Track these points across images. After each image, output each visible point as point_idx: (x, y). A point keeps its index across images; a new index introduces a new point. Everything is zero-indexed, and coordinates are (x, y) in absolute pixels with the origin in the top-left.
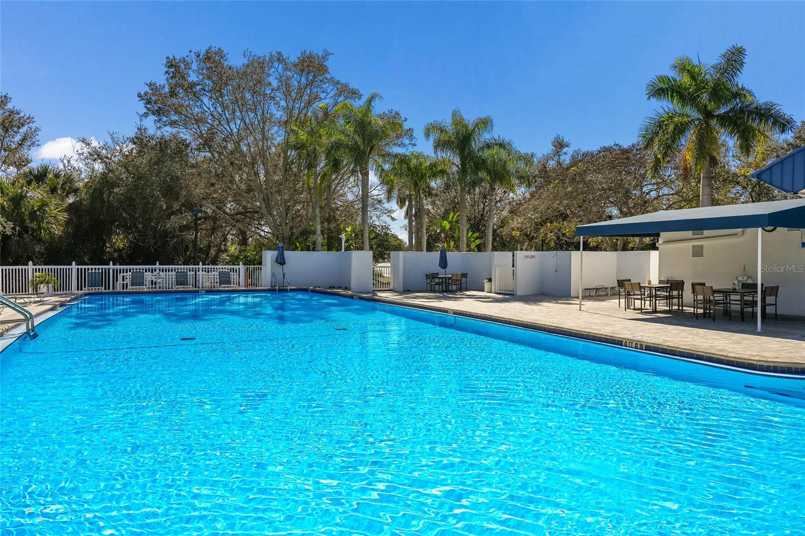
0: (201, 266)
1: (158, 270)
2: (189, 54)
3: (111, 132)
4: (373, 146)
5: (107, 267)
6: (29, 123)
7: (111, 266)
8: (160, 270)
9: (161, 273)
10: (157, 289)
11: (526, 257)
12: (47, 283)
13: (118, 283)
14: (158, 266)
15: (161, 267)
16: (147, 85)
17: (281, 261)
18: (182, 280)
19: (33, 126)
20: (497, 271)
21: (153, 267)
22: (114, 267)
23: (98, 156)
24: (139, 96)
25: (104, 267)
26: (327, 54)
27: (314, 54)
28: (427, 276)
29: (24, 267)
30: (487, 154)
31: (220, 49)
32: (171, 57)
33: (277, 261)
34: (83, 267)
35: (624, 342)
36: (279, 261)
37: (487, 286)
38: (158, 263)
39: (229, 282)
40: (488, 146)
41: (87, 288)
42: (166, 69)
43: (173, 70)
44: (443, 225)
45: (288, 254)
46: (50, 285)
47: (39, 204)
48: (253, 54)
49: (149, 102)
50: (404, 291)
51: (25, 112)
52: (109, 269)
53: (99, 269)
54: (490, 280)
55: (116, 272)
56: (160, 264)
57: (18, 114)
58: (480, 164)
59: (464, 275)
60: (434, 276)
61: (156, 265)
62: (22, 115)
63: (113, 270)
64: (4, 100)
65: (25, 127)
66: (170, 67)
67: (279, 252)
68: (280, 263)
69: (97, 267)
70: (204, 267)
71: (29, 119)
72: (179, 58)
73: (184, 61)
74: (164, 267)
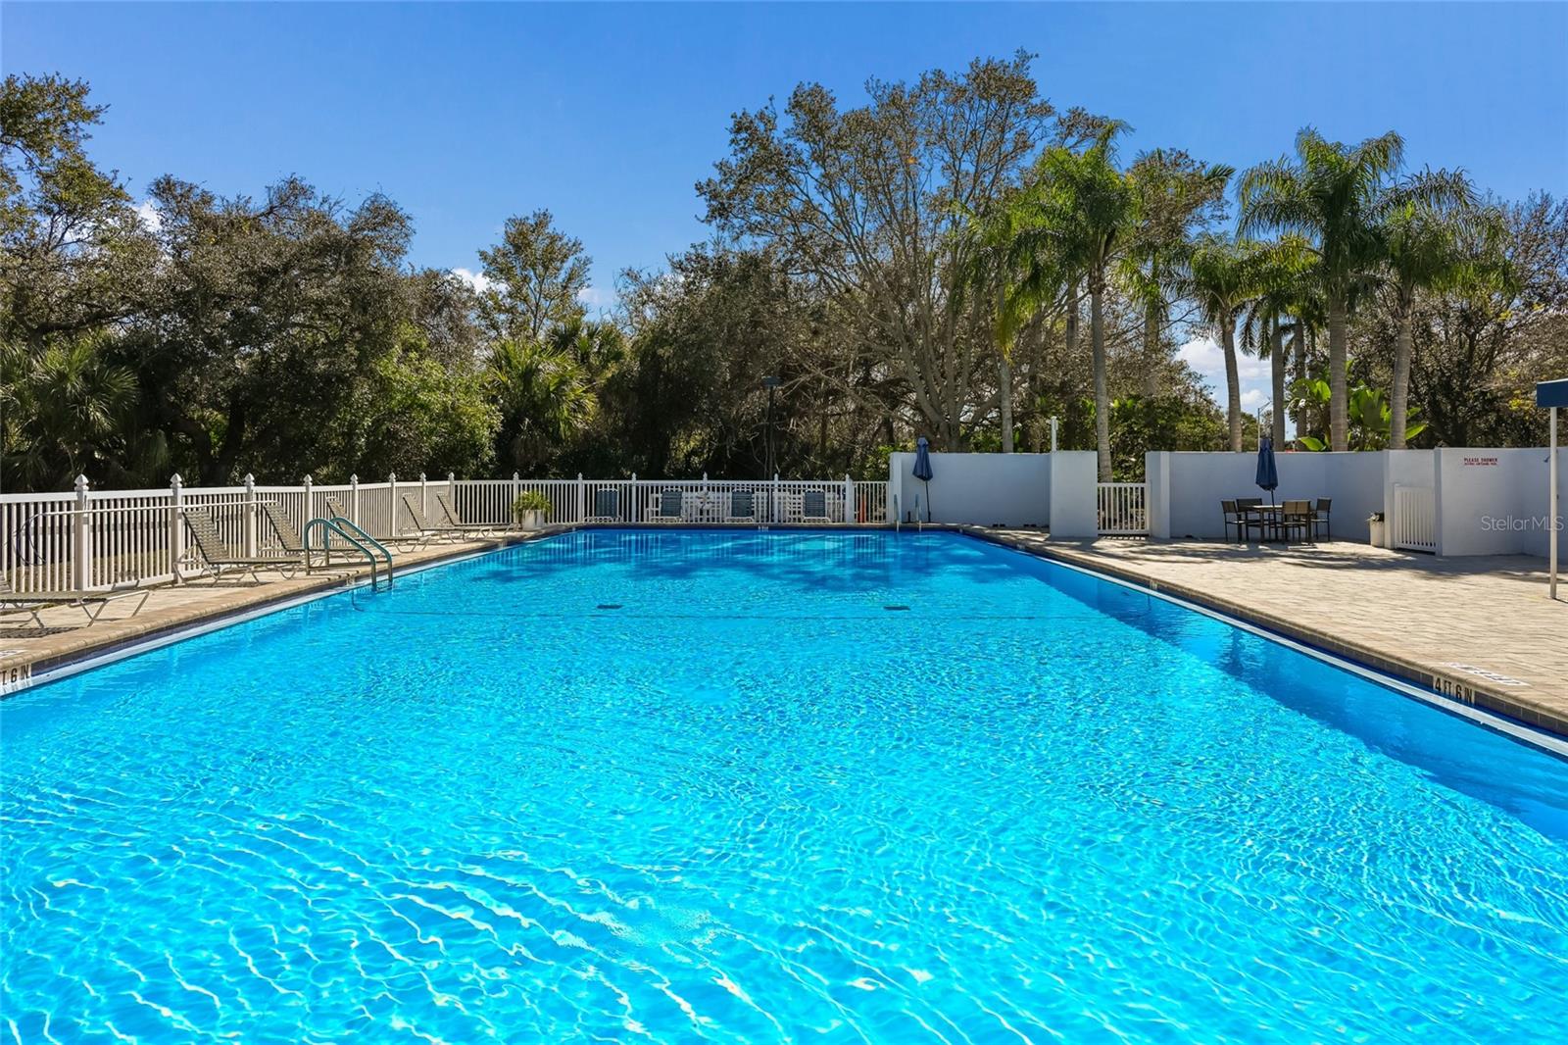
0: (776, 482)
1: (705, 489)
2: (768, 103)
3: (670, 254)
4: (1114, 231)
5: (628, 482)
6: (575, 252)
7: (634, 481)
8: (708, 489)
9: (710, 493)
10: (704, 522)
11: (1469, 462)
12: (536, 507)
13: (649, 509)
14: (705, 481)
15: (711, 482)
16: (717, 166)
17: (923, 472)
18: (742, 507)
19: (582, 255)
20: (1397, 493)
21: (698, 482)
22: (640, 482)
23: (649, 296)
24: (699, 187)
25: (623, 482)
26: (1024, 58)
27: (996, 61)
28: (1227, 507)
29: (506, 482)
30: (1390, 221)
31: (817, 85)
32: (739, 115)
33: (915, 473)
34: (593, 482)
35: (1435, 679)
36: (919, 473)
37: (1375, 530)
38: (705, 475)
40: (1400, 200)
41: (593, 517)
42: (732, 136)
43: (744, 135)
44: (1315, 391)
45: (938, 459)
46: (539, 511)
47: (556, 381)
48: (883, 83)
49: (715, 196)
50: (1172, 537)
51: (570, 235)
52: (631, 486)
53: (616, 486)
54: (1382, 518)
55: (643, 493)
56: (709, 479)
57: (561, 239)
58: (1369, 246)
59: (1325, 505)
60: (1243, 506)
61: (702, 479)
62: (565, 240)
63: (637, 488)
64: (542, 220)
65: (571, 260)
66: (738, 131)
67: (919, 456)
68: (921, 477)
69: (613, 482)
70: (782, 483)
71: (577, 246)
72: (752, 112)
73: (761, 116)
74: (716, 482)
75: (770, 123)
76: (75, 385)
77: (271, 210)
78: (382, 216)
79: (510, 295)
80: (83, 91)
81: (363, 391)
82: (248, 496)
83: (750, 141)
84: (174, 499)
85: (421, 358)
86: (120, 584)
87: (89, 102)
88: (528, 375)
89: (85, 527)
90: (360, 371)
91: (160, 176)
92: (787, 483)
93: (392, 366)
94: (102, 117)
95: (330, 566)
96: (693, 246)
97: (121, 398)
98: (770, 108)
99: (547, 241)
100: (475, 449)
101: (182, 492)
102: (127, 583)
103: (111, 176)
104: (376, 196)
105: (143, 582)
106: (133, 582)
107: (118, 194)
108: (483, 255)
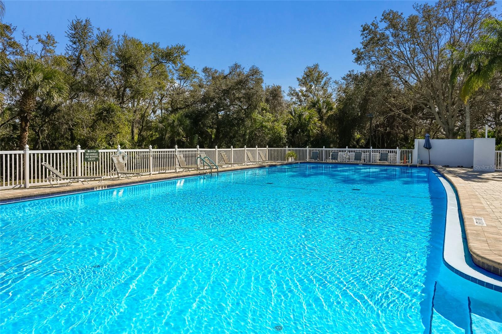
0: (371, 149)
1: (347, 151)
2: (374, 19)
6: (326, 76)
10: (347, 162)
14: (347, 149)
15: (349, 149)
17: (428, 146)
18: (358, 157)
19: (328, 77)
21: (345, 149)
22: (326, 149)
24: (353, 51)
25: (320, 149)
29: (284, 149)
32: (364, 25)
33: (424, 147)
34: (312, 149)
38: (347, 147)
39: (386, 160)
42: (362, 33)
43: (366, 32)
45: (433, 142)
47: (308, 118)
48: (419, 4)
52: (323, 150)
55: (327, 152)
62: (323, 72)
64: (316, 66)
65: (325, 78)
66: (364, 30)
67: (426, 141)
68: (427, 148)
69: (318, 149)
70: (373, 150)
71: (326, 74)
72: (369, 23)
73: (373, 24)
74: (350, 149)
75: (376, 26)
76: (176, 123)
77: (230, 73)
78: (255, 72)
79: (306, 91)
80: (184, 47)
81: (248, 123)
82: (197, 151)
83: (369, 33)
84: (175, 152)
85: (266, 112)
86: (161, 172)
87: (185, 50)
88: (300, 116)
89: (151, 158)
90: (247, 117)
91: (204, 67)
92: (375, 150)
93: (256, 115)
94: (189, 53)
95: (204, 169)
96: (349, 71)
97: (187, 126)
98: (375, 21)
99: (318, 73)
100: (281, 139)
101: (178, 150)
102: (163, 172)
103: (193, 68)
104: (253, 66)
105: (167, 172)
106: (164, 171)
107: (195, 73)
108: (298, 79)
